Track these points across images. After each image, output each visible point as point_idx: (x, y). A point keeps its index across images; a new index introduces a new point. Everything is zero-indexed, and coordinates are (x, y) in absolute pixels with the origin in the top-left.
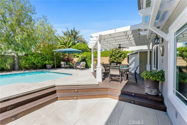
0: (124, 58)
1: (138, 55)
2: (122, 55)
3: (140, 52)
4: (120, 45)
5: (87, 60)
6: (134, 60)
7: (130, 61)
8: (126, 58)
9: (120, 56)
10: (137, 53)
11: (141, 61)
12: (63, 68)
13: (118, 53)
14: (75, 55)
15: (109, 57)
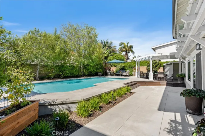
0: (160, 67)
1: (172, 65)
2: (158, 64)
3: (174, 63)
4: (160, 59)
5: (126, 69)
6: (169, 69)
7: (166, 70)
8: (162, 68)
9: (157, 66)
10: (171, 64)
11: (174, 70)
12: (109, 75)
13: (155, 64)
14: (113, 65)
15: (146, 67)
